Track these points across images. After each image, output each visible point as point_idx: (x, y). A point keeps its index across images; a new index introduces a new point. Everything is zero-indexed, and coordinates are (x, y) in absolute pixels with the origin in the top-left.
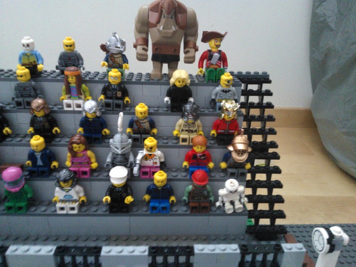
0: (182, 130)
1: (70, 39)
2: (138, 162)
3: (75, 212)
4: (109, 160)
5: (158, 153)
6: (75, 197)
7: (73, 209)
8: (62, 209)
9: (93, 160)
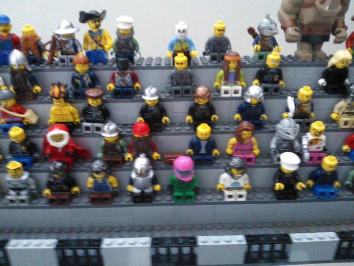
0: (343, 113)
1: (222, 23)
2: (305, 147)
3: (243, 199)
4: (273, 146)
5: (323, 137)
6: (242, 185)
7: (241, 196)
8: (230, 196)
9: (255, 147)
